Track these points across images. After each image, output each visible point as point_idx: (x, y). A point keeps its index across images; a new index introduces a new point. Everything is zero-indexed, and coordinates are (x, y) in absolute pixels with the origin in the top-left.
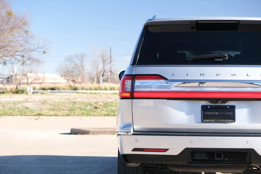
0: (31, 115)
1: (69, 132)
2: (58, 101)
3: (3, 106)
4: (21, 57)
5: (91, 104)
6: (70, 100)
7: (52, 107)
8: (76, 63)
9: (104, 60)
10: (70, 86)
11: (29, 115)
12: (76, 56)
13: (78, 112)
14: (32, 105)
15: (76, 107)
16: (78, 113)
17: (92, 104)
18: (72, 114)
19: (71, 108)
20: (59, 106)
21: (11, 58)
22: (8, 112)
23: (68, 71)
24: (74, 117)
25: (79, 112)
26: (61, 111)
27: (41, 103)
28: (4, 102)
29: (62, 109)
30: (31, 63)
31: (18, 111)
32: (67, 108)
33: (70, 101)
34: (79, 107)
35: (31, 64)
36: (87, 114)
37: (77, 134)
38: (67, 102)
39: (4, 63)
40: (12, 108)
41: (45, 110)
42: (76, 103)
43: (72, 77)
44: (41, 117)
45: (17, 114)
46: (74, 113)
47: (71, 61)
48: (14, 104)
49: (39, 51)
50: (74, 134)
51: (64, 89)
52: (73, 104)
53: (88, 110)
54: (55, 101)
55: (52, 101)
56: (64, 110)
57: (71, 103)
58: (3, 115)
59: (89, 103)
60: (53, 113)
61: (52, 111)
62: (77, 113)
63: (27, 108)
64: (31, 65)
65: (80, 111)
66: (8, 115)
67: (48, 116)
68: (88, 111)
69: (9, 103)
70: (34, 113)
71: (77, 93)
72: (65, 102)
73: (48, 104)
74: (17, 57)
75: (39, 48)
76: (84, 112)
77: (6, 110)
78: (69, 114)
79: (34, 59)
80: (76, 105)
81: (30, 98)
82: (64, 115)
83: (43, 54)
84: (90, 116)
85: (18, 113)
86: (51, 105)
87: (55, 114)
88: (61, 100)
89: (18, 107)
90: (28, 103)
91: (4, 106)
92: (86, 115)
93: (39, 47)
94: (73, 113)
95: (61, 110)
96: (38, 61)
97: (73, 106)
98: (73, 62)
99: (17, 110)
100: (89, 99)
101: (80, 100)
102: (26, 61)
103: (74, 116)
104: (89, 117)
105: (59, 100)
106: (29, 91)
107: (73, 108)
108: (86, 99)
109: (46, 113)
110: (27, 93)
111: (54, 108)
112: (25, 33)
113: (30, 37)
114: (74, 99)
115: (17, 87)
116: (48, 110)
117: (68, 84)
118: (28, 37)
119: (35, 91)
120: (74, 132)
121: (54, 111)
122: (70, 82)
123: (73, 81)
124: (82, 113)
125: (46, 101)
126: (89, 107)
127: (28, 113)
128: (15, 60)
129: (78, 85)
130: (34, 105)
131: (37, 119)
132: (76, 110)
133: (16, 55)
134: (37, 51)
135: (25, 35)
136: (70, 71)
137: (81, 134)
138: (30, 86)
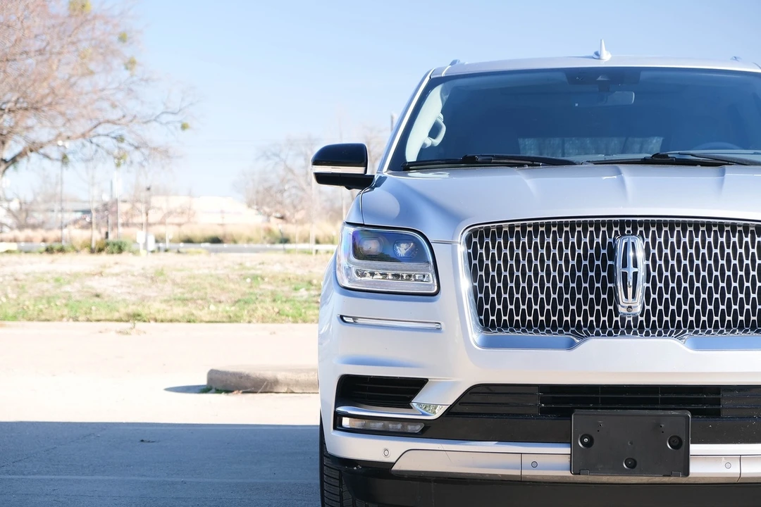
0: (108, 317)
1: (203, 381)
2: (206, 271)
3: (21, 289)
4: (114, 141)
5: (310, 283)
6: (245, 268)
7: (180, 290)
8: (289, 163)
10: (269, 231)
11: (99, 317)
12: (291, 143)
13: (266, 309)
14: (114, 286)
15: (260, 292)
16: (265, 312)
17: (315, 282)
18: (244, 317)
19: (244, 294)
20: (206, 288)
21: (84, 145)
22: (31, 308)
23: (268, 190)
24: (251, 325)
25: (270, 308)
26: (209, 308)
27: (147, 277)
28: (27, 274)
29: (213, 298)
30: (146, 159)
31: (66, 305)
32: (231, 294)
33: (243, 272)
34: (270, 293)
35: (145, 163)
36: (297, 315)
37: (228, 391)
38: (231, 276)
39: (60, 158)
40: (47, 294)
41: (154, 301)
42: (263, 278)
43: (278, 207)
44: (140, 325)
45: (59, 313)
46: (251, 312)
47: (277, 159)
48: (57, 280)
49: (168, 123)
50: (218, 391)
51: (249, 240)
52: (251, 283)
53: (299, 302)
54: (196, 272)
55: (183, 273)
56: (220, 302)
57: (245, 279)
58: (15, 318)
59: (307, 279)
60: (181, 314)
61: (179, 305)
62: (260, 312)
63: (98, 296)
64: (144, 166)
65: (273, 304)
66: (30, 320)
67: (162, 321)
68: (298, 304)
69: (41, 280)
70: (118, 311)
71: (287, 251)
72: (228, 276)
73: (169, 282)
74: (101, 140)
75: (167, 113)
76: (287, 308)
77: (27, 303)
78: (236, 315)
79: (154, 145)
80: (262, 286)
81: (117, 263)
82: (218, 320)
83: (180, 131)
84: (305, 321)
85: (65, 311)
86: (178, 284)
87: (186, 317)
88: (216, 269)
89: (68, 292)
90: (102, 280)
91: (23, 287)
92: (290, 318)
93: (169, 110)
94: (248, 312)
95: (209, 302)
96: (164, 153)
97: (251, 287)
98: (283, 163)
99: (64, 301)
100: (307, 266)
101: (277, 268)
102: (129, 152)
103: (249, 322)
104: (300, 326)
105: (209, 268)
106: (141, 246)
107: (251, 294)
108: (298, 267)
109: (158, 311)
110: (135, 253)
111: (187, 296)
112: (127, 68)
113: (142, 80)
114: (258, 267)
115: (107, 234)
116: (167, 301)
117: (266, 225)
118: (135, 78)
119: (161, 245)
120: (220, 384)
121: (186, 305)
122: (272, 219)
123: (282, 218)
124: (278, 312)
125: (165, 272)
126: (303, 293)
127: (98, 312)
128: (96, 151)
129: (290, 229)
130: (122, 286)
131: (127, 333)
132: (260, 302)
133: (99, 135)
134: (161, 123)
135: (127, 74)
136: (274, 189)
137: (243, 392)
138: (147, 231)
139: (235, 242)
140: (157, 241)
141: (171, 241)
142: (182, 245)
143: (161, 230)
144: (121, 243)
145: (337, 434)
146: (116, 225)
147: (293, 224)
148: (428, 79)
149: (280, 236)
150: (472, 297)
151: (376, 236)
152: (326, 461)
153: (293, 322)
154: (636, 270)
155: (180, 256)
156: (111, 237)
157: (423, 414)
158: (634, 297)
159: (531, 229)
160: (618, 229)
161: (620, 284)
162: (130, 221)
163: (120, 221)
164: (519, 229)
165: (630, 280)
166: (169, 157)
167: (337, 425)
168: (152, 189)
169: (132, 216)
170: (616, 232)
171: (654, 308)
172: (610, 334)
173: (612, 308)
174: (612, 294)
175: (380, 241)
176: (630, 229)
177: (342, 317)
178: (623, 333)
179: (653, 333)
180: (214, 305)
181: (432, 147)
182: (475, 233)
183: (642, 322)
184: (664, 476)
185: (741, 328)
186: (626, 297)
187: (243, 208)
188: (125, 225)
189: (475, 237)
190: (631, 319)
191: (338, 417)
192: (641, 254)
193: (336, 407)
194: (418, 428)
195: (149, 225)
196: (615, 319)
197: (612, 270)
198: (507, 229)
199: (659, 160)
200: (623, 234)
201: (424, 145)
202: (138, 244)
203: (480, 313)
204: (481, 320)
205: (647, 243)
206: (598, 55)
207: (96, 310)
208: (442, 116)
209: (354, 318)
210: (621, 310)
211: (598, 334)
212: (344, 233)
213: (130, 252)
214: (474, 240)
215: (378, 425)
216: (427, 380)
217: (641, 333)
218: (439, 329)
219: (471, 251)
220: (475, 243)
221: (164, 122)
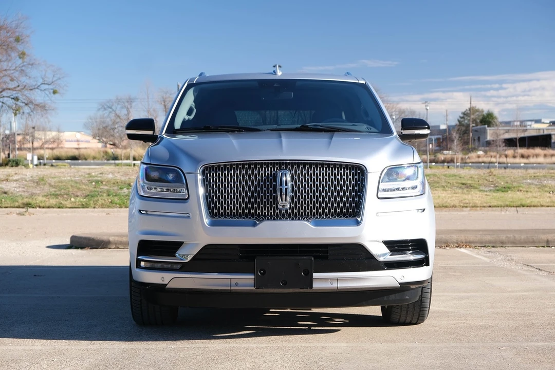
0: (12, 205)
1: (68, 242)
2: (69, 178)
4: (13, 100)
5: (129, 185)
6: (91, 176)
7: (54, 189)
8: (118, 112)
9: (167, 107)
10: (106, 153)
11: (7, 205)
12: (119, 101)
13: (104, 200)
14: (15, 187)
15: (100, 190)
16: (103, 201)
17: (132, 184)
18: (91, 205)
19: (91, 192)
20: (69, 188)
23: (105, 128)
24: (95, 209)
25: (106, 199)
26: (71, 199)
27: (34, 182)
29: (73, 194)
30: (32, 111)
32: (84, 192)
33: (90, 179)
34: (106, 191)
35: (31, 113)
36: (121, 203)
37: (82, 248)
38: (84, 181)
41: (39, 196)
42: (102, 182)
43: (111, 138)
44: (30, 210)
47: (111, 110)
49: (45, 90)
50: (77, 248)
51: (94, 158)
52: (95, 185)
53: (123, 196)
54: (63, 179)
55: (55, 179)
56: (77, 196)
57: (92, 183)
59: (128, 182)
60: (54, 203)
61: (53, 198)
62: (100, 202)
63: (5, 193)
64: (31, 115)
65: (108, 197)
67: (43, 208)
70: (18, 202)
71: (117, 165)
72: (81, 181)
73: (47, 184)
74: (5, 100)
75: (44, 84)
76: (116, 199)
78: (86, 204)
79: (37, 103)
80: (101, 187)
81: (16, 174)
82: (76, 206)
83: (52, 94)
84: (126, 207)
86: (52, 186)
87: (58, 205)
88: (75, 177)
90: (8, 183)
92: (118, 205)
93: (46, 82)
94: (94, 202)
95: (70, 196)
96: (43, 107)
97: (95, 187)
98: (114, 112)
100: (127, 175)
101: (110, 176)
102: (22, 107)
103: (94, 208)
104: (124, 210)
105: (70, 176)
106: (30, 162)
107: (95, 191)
108: (122, 175)
109: (41, 202)
110: (26, 166)
111: (58, 193)
112: (20, 58)
113: (29, 64)
114: (99, 175)
115: (9, 154)
116: (46, 196)
117: (104, 149)
118: (25, 64)
119: (41, 161)
120: (78, 243)
121: (57, 198)
122: (108, 146)
123: (114, 145)
124: (111, 202)
125: (45, 179)
126: (125, 190)
127: (6, 202)
128: (2, 106)
129: (119, 152)
130: (19, 187)
131: (23, 215)
132: (100, 196)
133: (4, 97)
134: (41, 90)
135: (20, 61)
136: (109, 128)
137: (91, 248)
138: (33, 153)
139: (86, 159)
140: (39, 159)
141: (47, 159)
142: (54, 161)
143: (42, 152)
144: (18, 160)
145: (138, 270)
146: (14, 149)
147: (120, 148)
148: (186, 84)
149: (112, 156)
150: (205, 201)
151: (158, 169)
152: (133, 284)
153: (120, 208)
154: (287, 187)
155: (53, 168)
156: (11, 156)
157: (181, 260)
158: (286, 200)
159: (235, 166)
160: (278, 166)
161: (279, 194)
162: (22, 146)
163: (17, 146)
164: (229, 166)
165: (284, 191)
166: (46, 110)
167: (138, 266)
168: (36, 128)
169: (23, 144)
170: (277, 168)
171: (296, 205)
172: (274, 219)
173: (275, 206)
174: (275, 198)
175: (159, 172)
176: (284, 166)
177: (140, 211)
178: (280, 219)
179: (296, 218)
180: (74, 198)
181: (189, 120)
182: (206, 168)
183: (290, 212)
184: (301, 289)
185: (338, 215)
186: (282, 200)
187: (90, 138)
188: (20, 149)
189: (207, 170)
190: (284, 211)
191: (138, 261)
192: (289, 179)
193: (137, 256)
194: (179, 266)
195: (34, 149)
196: (276, 211)
197: (275, 187)
198: (223, 166)
199: (304, 129)
200: (280, 169)
201: (184, 119)
202: (28, 160)
203: (209, 209)
204: (210, 212)
205: (293, 173)
206: (275, 72)
207: (5, 201)
208: (194, 104)
209: (146, 211)
210: (279, 207)
211: (268, 219)
212: (141, 168)
213: (23, 165)
214: (206, 172)
215: (159, 265)
216: (183, 242)
217: (290, 218)
218: (189, 217)
219: (204, 177)
220: (207, 173)
221: (43, 89)
